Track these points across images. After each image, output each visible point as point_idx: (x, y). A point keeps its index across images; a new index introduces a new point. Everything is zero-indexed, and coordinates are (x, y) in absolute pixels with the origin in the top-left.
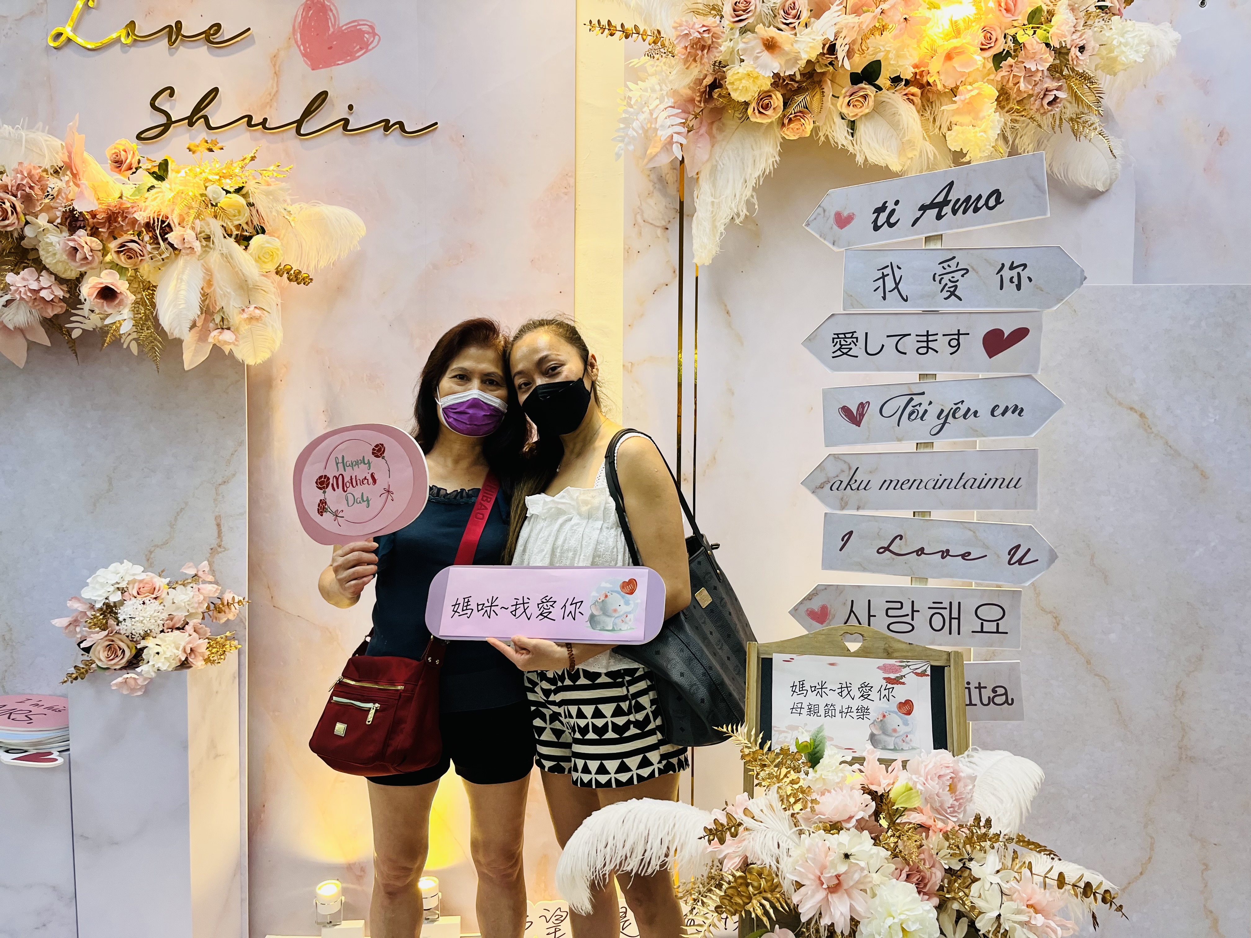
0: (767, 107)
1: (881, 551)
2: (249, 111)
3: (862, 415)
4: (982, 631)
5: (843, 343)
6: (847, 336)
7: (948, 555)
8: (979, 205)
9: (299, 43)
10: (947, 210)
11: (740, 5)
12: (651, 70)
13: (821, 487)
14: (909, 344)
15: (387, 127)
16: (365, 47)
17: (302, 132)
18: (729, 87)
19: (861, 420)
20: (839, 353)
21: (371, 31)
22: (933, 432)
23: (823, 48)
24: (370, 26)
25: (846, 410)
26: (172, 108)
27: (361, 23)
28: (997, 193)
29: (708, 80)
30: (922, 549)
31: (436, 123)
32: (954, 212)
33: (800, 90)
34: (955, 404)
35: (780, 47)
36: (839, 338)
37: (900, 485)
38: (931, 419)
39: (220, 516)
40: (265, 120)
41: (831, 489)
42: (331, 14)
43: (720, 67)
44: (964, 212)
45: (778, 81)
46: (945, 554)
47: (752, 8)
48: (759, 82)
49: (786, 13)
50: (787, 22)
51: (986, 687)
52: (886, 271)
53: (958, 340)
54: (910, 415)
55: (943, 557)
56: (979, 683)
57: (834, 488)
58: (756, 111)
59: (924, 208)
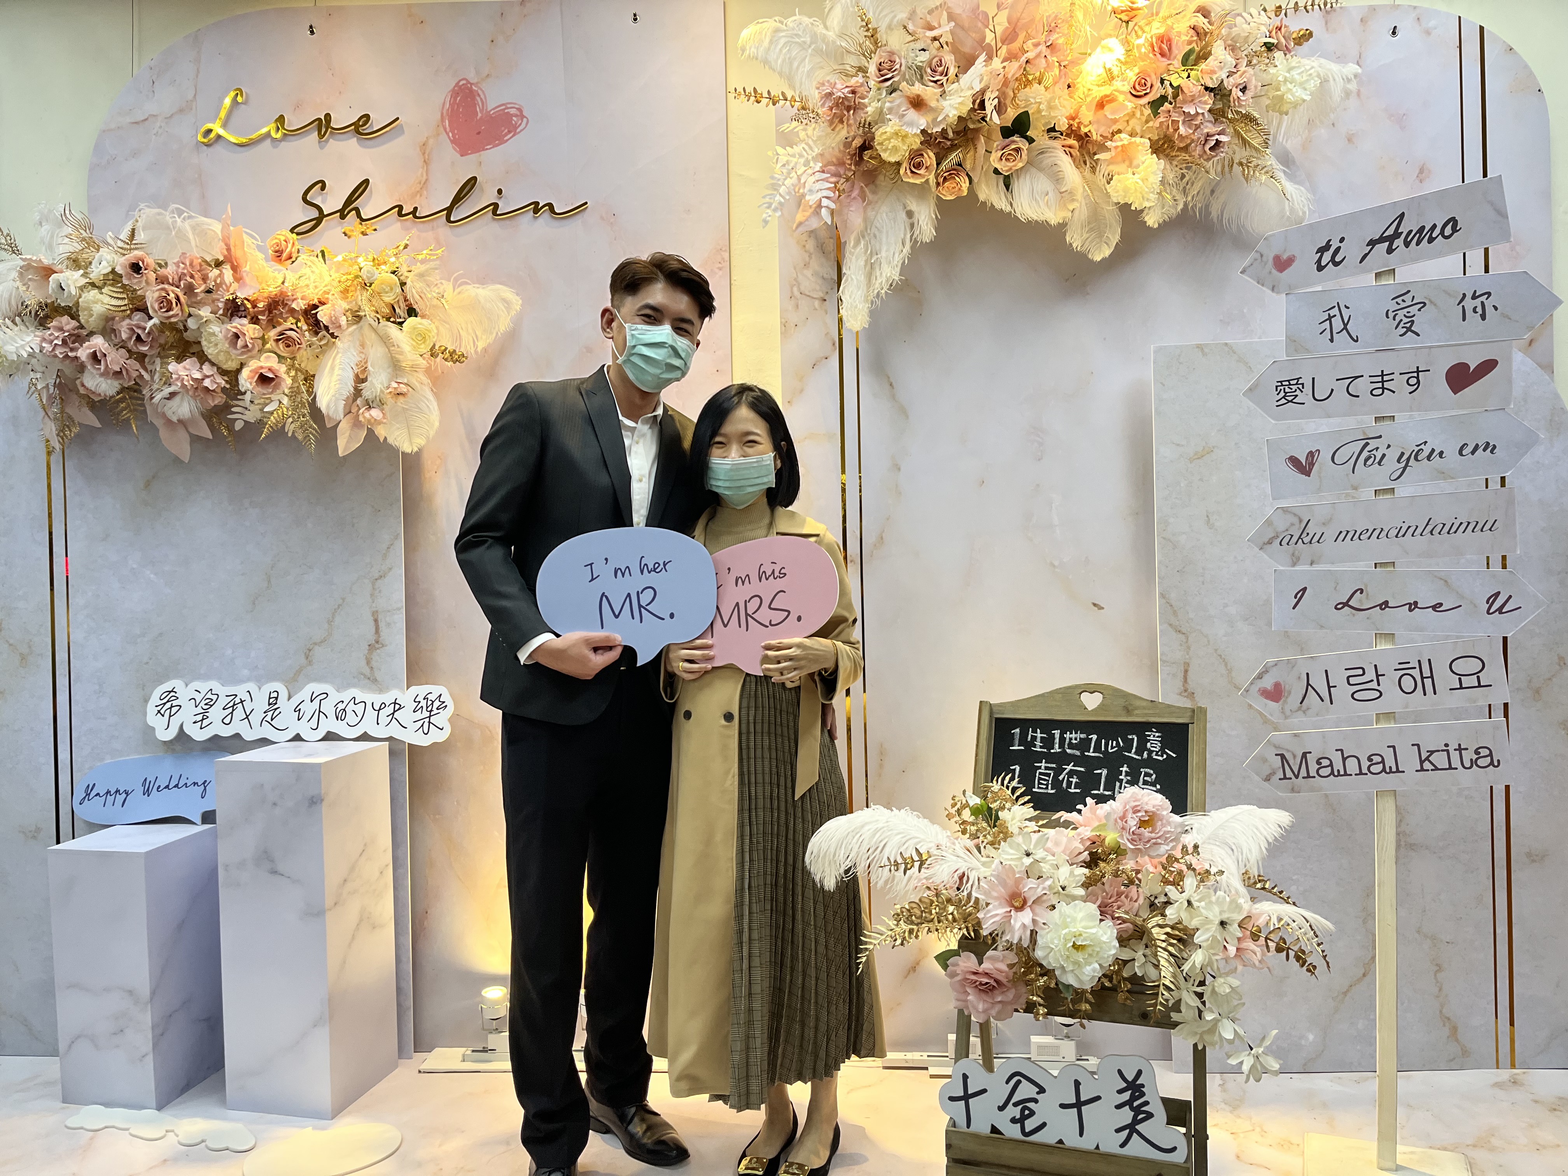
0: (918, 166)
1: (1339, 606)
2: (400, 201)
3: (1312, 465)
4: (1461, 688)
5: (1287, 390)
6: (1292, 382)
7: (1416, 607)
8: (1434, 235)
9: (448, 130)
10: (1399, 242)
11: (885, 65)
12: (802, 135)
13: (1270, 542)
14: (1362, 386)
15: (536, 210)
16: (513, 130)
17: (452, 219)
18: (878, 147)
19: (1311, 470)
20: (1283, 401)
21: (518, 113)
22: (1394, 477)
23: (974, 102)
24: (518, 109)
25: (1294, 461)
26: (323, 202)
27: (509, 106)
28: (1453, 221)
29: (857, 142)
30: (1386, 603)
31: (586, 203)
32: (1407, 244)
33: (953, 148)
34: (1417, 446)
35: (926, 105)
36: (1282, 385)
37: (1357, 535)
38: (1391, 465)
39: (377, 612)
40: (416, 209)
41: (1281, 545)
42: (478, 98)
43: (868, 128)
44: (1418, 244)
45: (928, 138)
46: (1413, 606)
47: (898, 66)
48: (908, 141)
49: (934, 71)
50: (935, 79)
51: (1467, 749)
52: (1332, 312)
53: (1418, 378)
54: (1366, 460)
55: (1410, 610)
56: (1460, 745)
57: (1284, 542)
58: (908, 171)
59: (1372, 243)
